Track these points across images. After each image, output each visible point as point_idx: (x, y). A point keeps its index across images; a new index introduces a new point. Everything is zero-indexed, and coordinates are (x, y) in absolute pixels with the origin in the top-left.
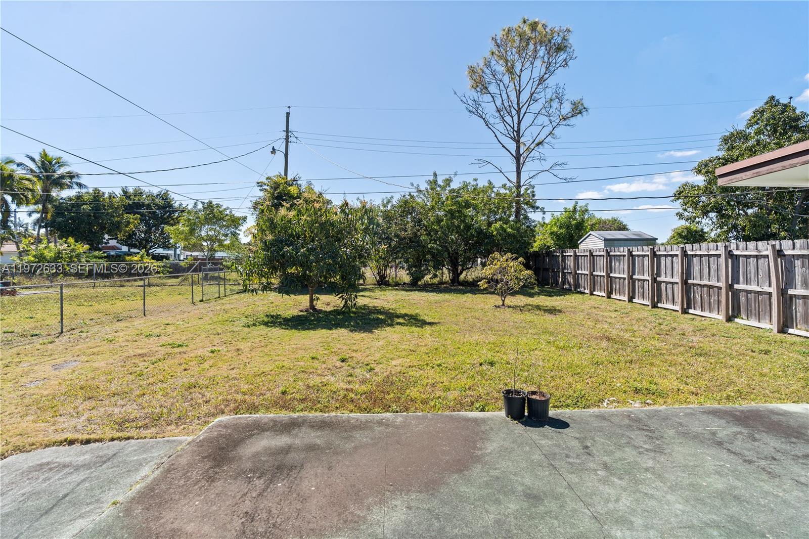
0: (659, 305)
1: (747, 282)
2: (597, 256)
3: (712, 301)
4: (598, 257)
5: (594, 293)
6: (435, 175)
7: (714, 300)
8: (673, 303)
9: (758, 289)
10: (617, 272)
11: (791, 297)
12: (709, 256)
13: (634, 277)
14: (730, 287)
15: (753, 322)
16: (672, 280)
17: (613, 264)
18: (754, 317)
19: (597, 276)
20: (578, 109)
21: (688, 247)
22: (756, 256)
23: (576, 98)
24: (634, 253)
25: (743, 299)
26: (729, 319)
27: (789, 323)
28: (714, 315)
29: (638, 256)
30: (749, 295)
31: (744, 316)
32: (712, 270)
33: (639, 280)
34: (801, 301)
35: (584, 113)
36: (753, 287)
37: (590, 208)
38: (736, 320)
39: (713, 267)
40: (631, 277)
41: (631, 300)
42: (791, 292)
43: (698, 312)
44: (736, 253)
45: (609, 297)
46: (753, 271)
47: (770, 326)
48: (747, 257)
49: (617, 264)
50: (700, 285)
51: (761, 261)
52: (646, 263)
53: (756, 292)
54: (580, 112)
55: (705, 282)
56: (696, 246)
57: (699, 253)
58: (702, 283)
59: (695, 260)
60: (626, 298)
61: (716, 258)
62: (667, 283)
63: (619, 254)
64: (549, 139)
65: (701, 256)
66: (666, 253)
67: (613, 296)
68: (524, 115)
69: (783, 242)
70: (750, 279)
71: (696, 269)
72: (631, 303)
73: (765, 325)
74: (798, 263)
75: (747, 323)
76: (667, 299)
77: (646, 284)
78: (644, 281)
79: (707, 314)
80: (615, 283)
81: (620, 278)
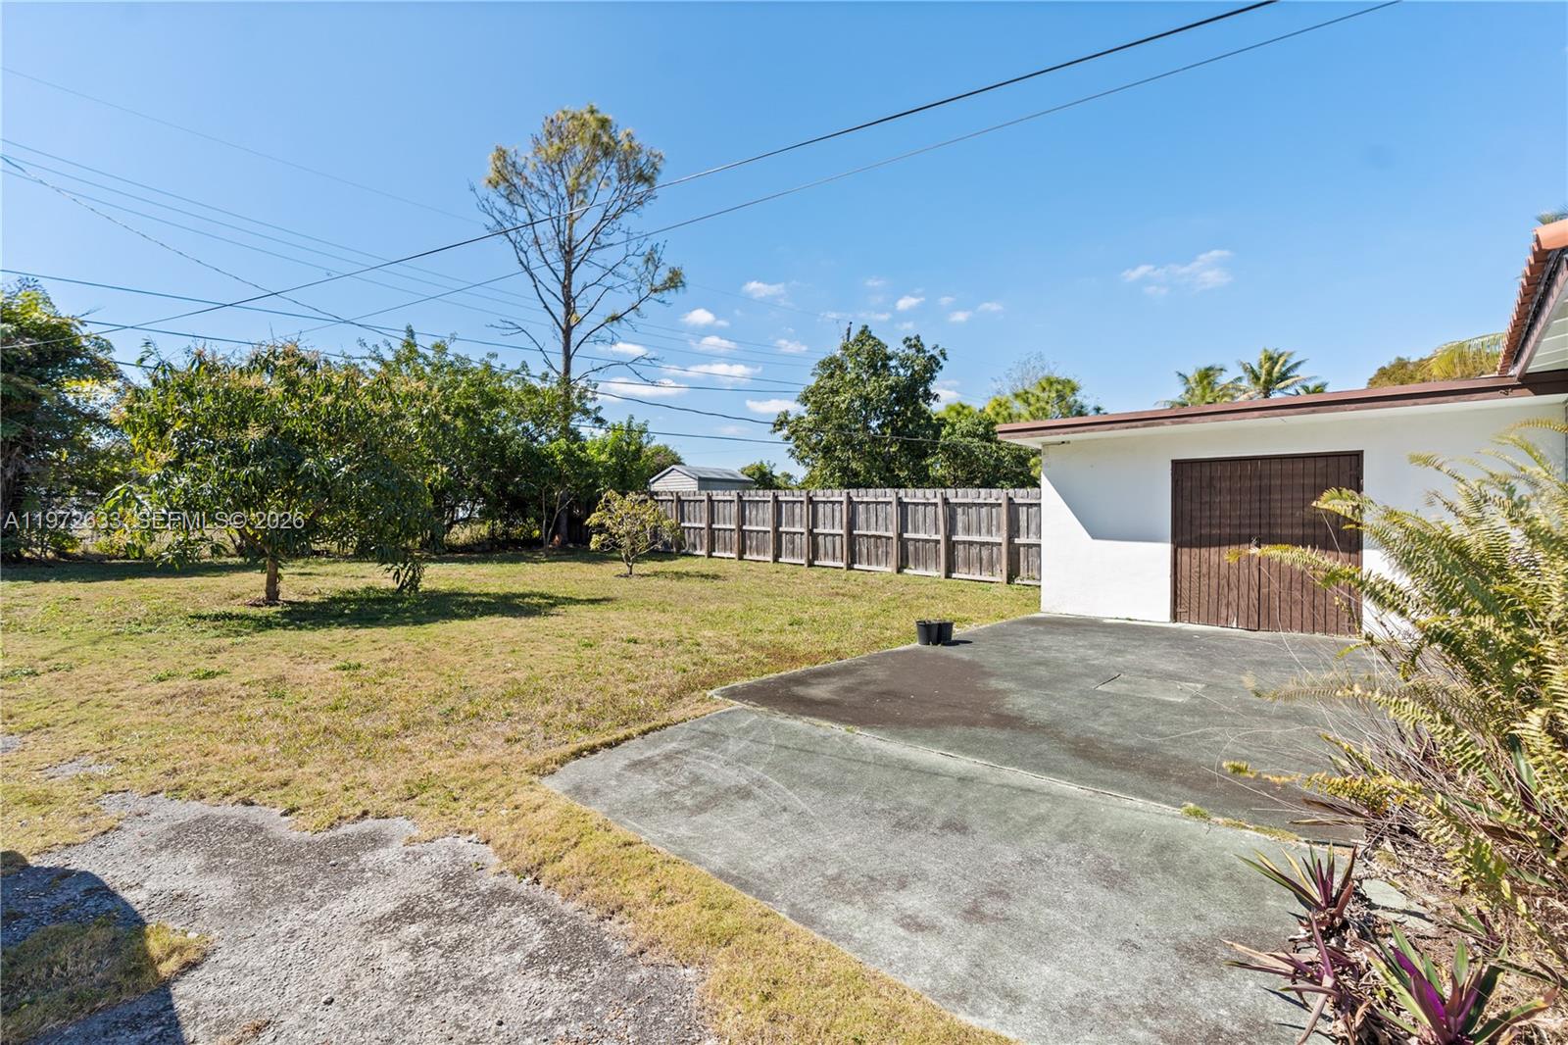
0: (816, 563)
1: (916, 530)
2: (719, 501)
3: (880, 552)
4: (721, 504)
5: (714, 554)
6: (411, 333)
7: (883, 552)
8: (834, 558)
9: (926, 537)
10: (754, 523)
11: (954, 542)
12: (878, 503)
13: (781, 529)
14: (900, 536)
15: (921, 572)
16: (832, 532)
17: (747, 512)
18: (921, 566)
19: (719, 530)
20: (675, 281)
21: (853, 492)
22: (924, 504)
23: (676, 265)
24: (780, 499)
25: (911, 548)
26: (899, 571)
28: (881, 568)
29: (787, 502)
30: (917, 544)
31: (911, 565)
32: (880, 519)
33: (787, 533)
34: (962, 547)
35: (680, 289)
36: (922, 536)
37: (650, 428)
38: (905, 571)
39: (882, 516)
40: (776, 530)
41: (776, 560)
42: (954, 538)
43: (865, 566)
44: (905, 500)
45: (741, 558)
46: (921, 519)
47: (937, 572)
48: (916, 504)
49: (754, 512)
50: (867, 536)
51: (929, 508)
52: (797, 510)
53: (923, 540)
54: (676, 287)
55: (873, 532)
56: (862, 491)
57: (865, 499)
58: (869, 533)
59: (861, 508)
60: (770, 558)
61: (883, 506)
62: (826, 535)
63: (757, 498)
64: (632, 314)
65: (868, 503)
66: (824, 499)
67: (747, 556)
68: (579, 263)
69: (948, 490)
70: (918, 527)
71: (861, 518)
72: (776, 564)
73: (932, 573)
74: (960, 510)
75: (915, 572)
76: (826, 554)
77: (797, 538)
78: (795, 533)
79: (873, 567)
80: (750, 538)
81: (758, 532)
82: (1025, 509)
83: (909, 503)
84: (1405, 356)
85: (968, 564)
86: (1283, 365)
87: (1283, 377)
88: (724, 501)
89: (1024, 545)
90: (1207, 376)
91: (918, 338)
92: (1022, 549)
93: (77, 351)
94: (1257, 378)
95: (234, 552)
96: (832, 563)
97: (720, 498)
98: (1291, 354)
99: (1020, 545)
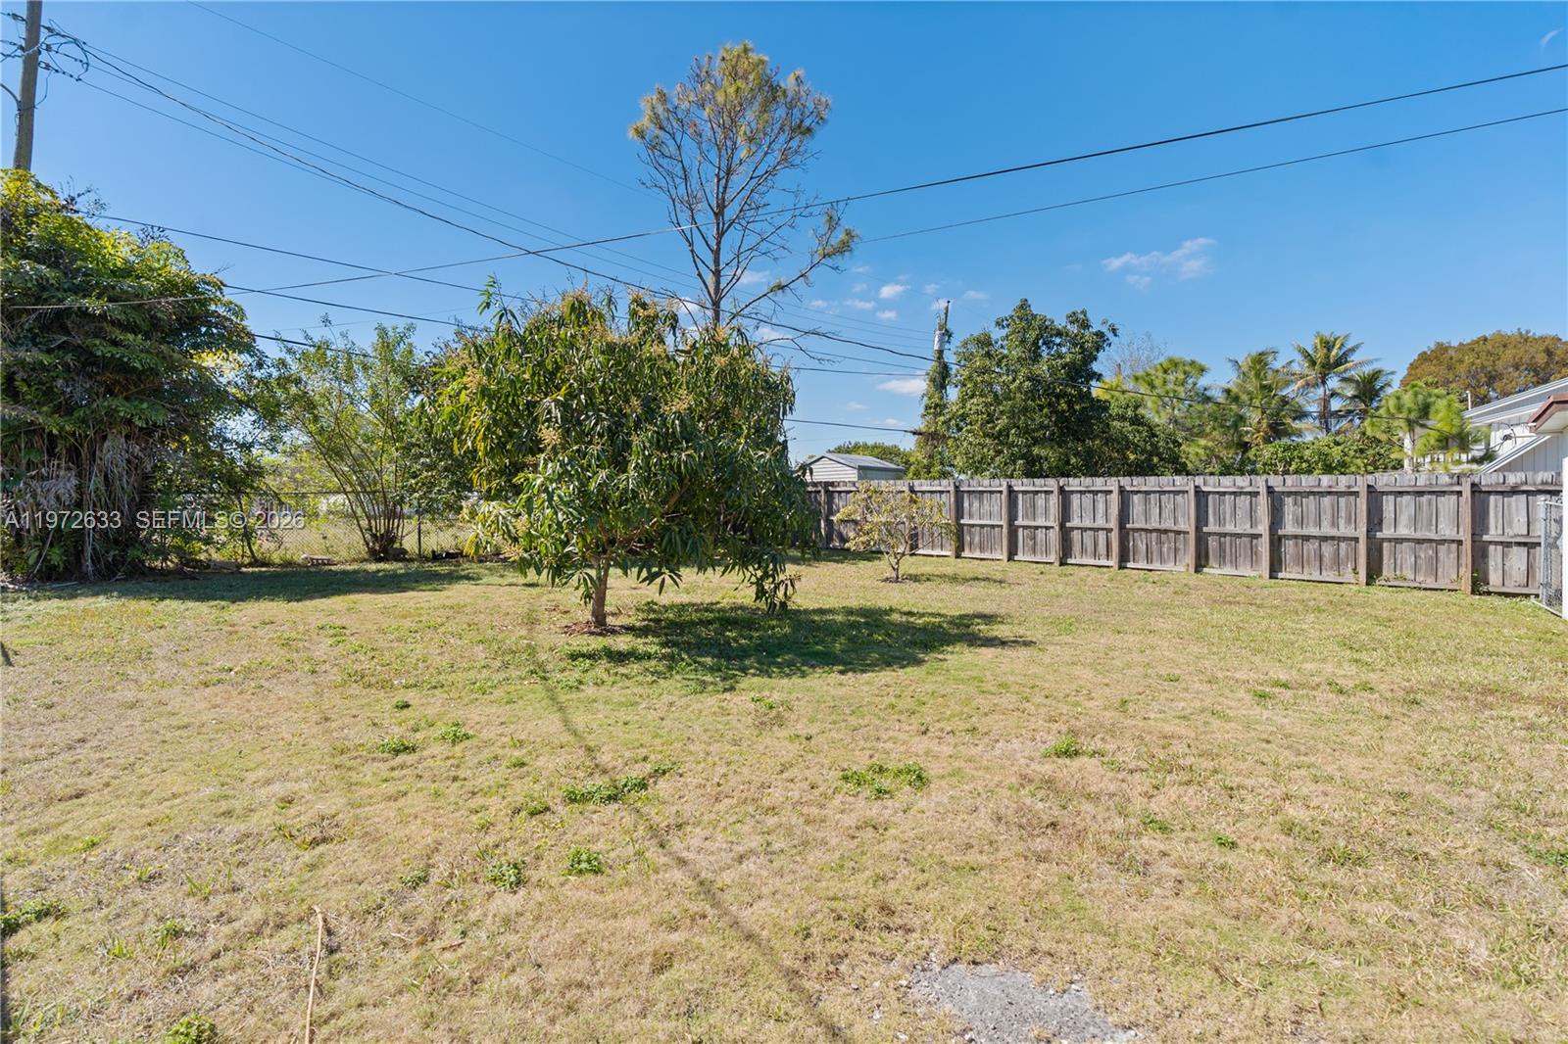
0: (1069, 561)
3: (1165, 549)
5: (918, 552)
7: (1169, 548)
8: (1095, 554)
9: (1237, 530)
10: (976, 515)
11: (1283, 536)
12: (1162, 492)
13: (1016, 523)
14: (1197, 530)
15: (1228, 570)
17: (966, 504)
18: (1229, 564)
25: (1214, 543)
26: (1198, 568)
27: (1276, 566)
28: (1169, 567)
29: (1025, 492)
30: (1222, 539)
31: (1215, 564)
32: (1166, 510)
33: (1025, 527)
34: (1291, 542)
36: (1229, 529)
38: (1205, 570)
40: (1010, 524)
41: (1010, 559)
42: (1284, 532)
43: (1142, 565)
44: (1205, 489)
46: (1228, 511)
47: (1254, 572)
49: (977, 504)
52: (1041, 501)
53: (1232, 534)
57: (1144, 488)
58: (1148, 526)
59: (1138, 497)
60: (1001, 556)
61: (1172, 495)
62: (1084, 530)
65: (1147, 493)
70: (1225, 519)
72: (1011, 563)
73: (1245, 570)
74: (1289, 501)
75: (1219, 571)
76: (1083, 551)
77: (1040, 534)
78: (1037, 528)
79: (1156, 565)
80: (970, 533)
81: (982, 526)
82: (1391, 498)
83: (1209, 493)
84: (1444, 341)
85: (1301, 562)
86: (1340, 348)
87: (1339, 362)
88: (932, 492)
89: (1390, 540)
90: (1260, 361)
91: (1084, 313)
92: (1385, 544)
93: (206, 318)
94: (1313, 363)
95: (367, 557)
96: (1092, 561)
97: (924, 488)
98: (1347, 337)
99: (1383, 540)
